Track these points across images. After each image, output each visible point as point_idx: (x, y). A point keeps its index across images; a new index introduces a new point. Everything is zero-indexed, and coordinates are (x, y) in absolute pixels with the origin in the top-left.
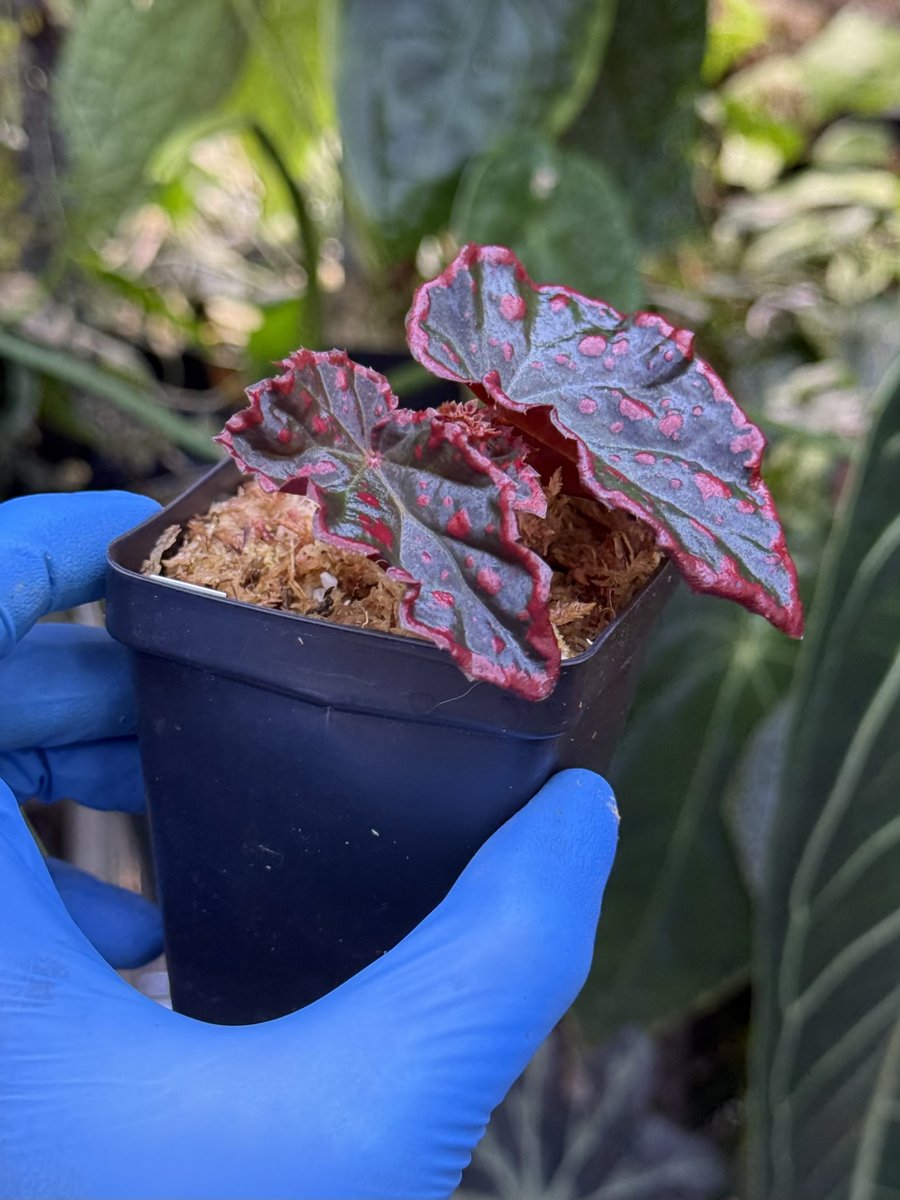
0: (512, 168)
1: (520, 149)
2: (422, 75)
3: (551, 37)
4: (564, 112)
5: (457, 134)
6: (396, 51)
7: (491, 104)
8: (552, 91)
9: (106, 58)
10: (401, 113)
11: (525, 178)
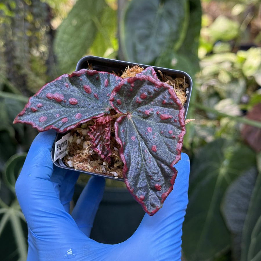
0: (167, 59)
1: (168, 54)
2: (144, 38)
3: (174, 28)
4: (178, 45)
5: (153, 52)
6: (138, 32)
7: (161, 44)
8: (175, 41)
9: (66, 37)
10: (140, 47)
11: (170, 61)
